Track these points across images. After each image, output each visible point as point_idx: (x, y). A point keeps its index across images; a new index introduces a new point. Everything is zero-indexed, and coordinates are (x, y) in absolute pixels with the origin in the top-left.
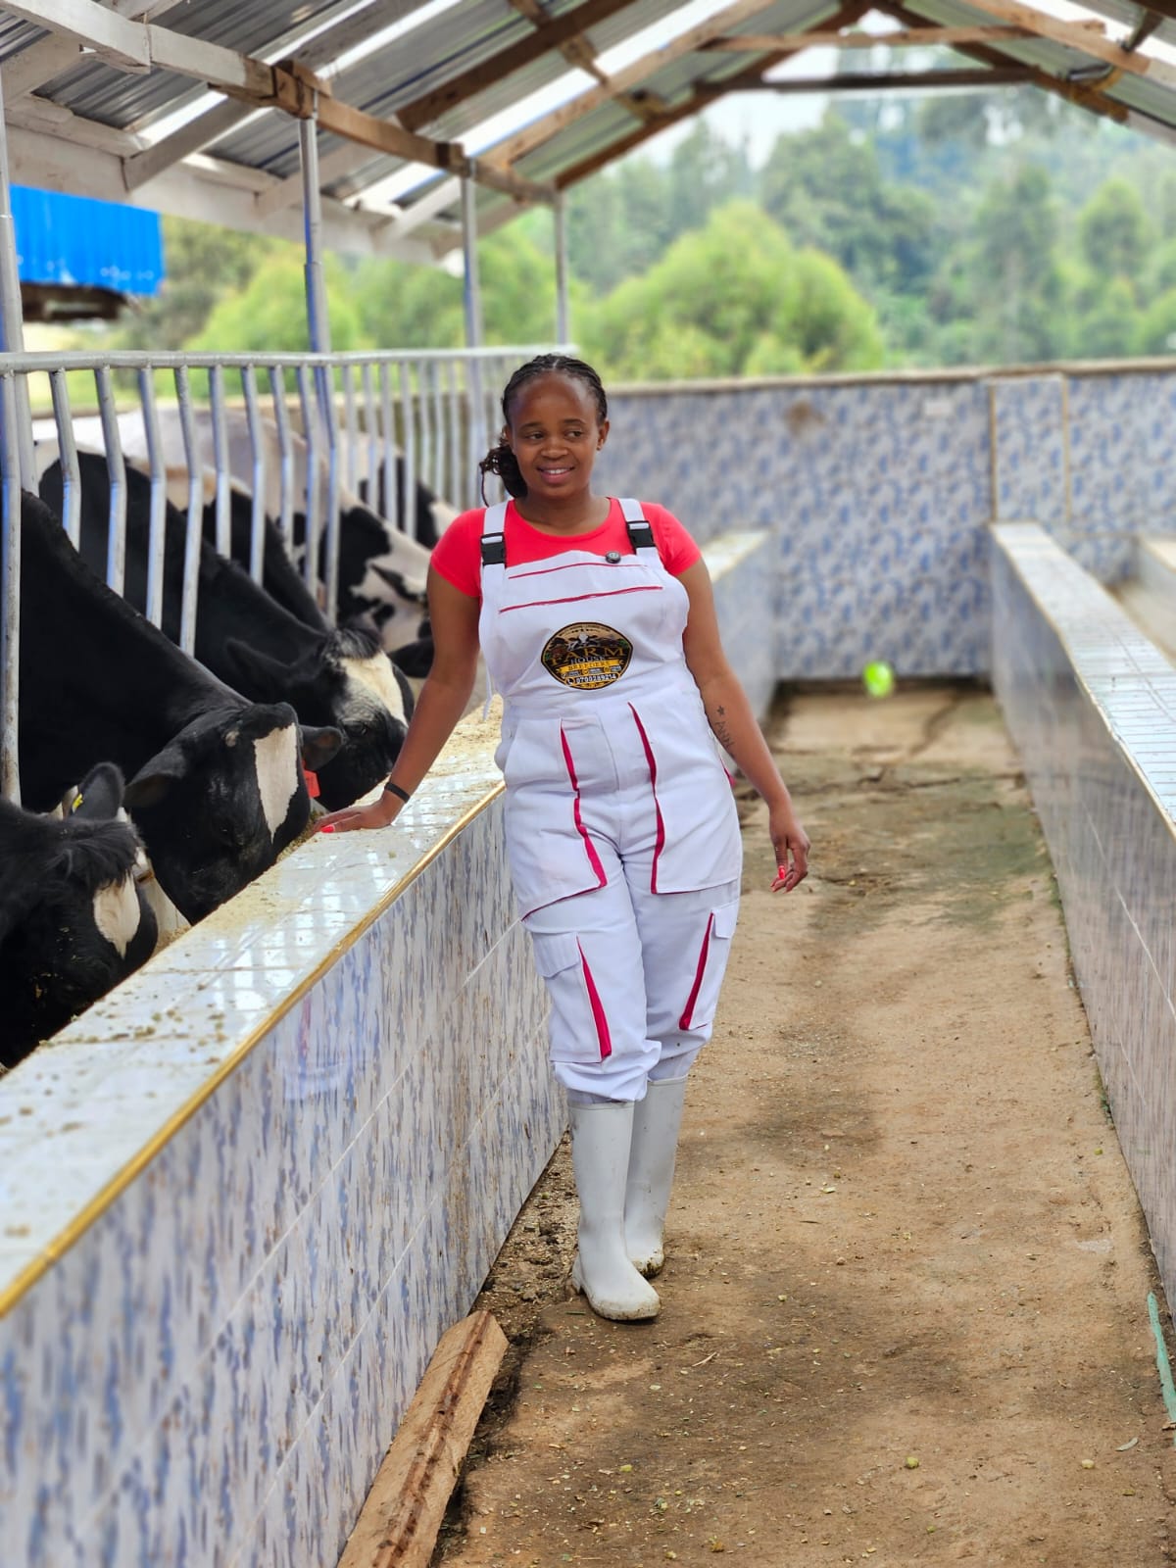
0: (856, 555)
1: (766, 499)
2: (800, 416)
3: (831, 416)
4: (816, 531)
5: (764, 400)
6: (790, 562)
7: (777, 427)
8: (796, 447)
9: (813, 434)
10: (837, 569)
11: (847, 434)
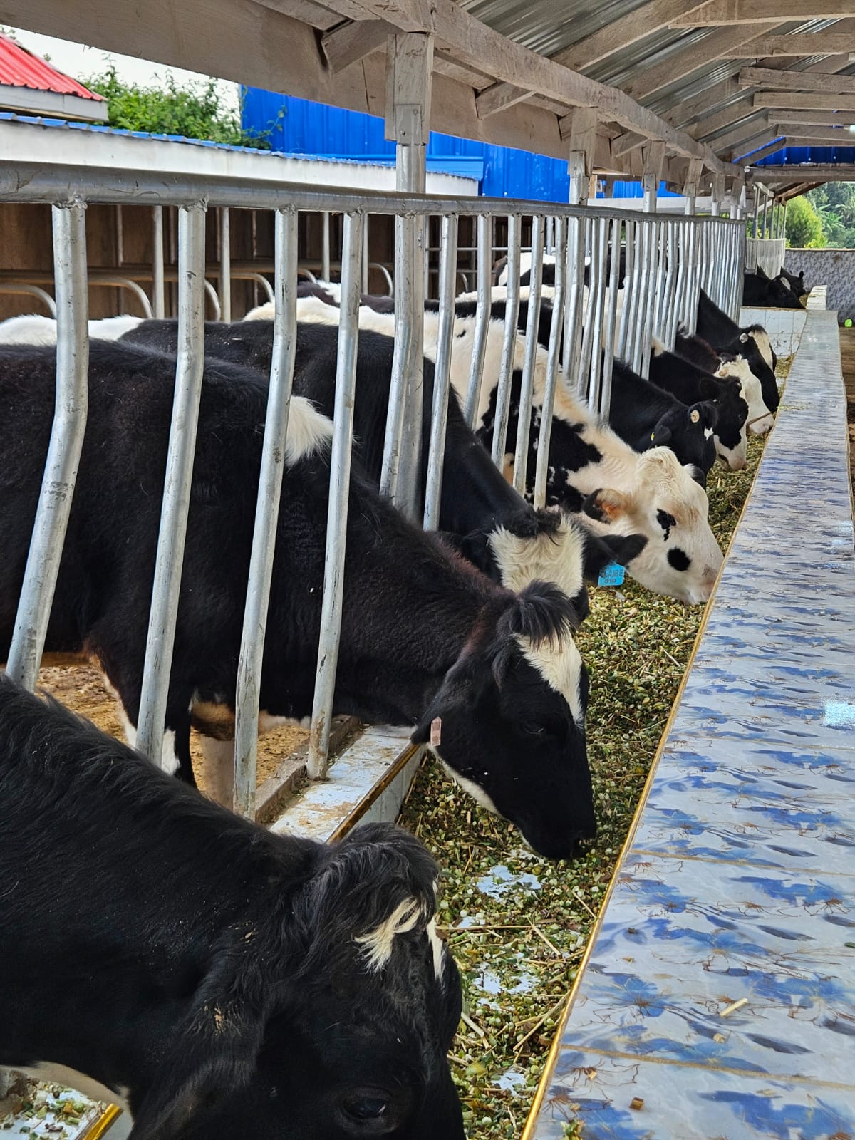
0: (847, 293)
1: (826, 278)
2: (837, 258)
3: (844, 259)
4: (837, 287)
5: (828, 254)
6: (830, 294)
7: (831, 261)
8: (835, 266)
9: (840, 263)
10: (842, 296)
11: (848, 263)
